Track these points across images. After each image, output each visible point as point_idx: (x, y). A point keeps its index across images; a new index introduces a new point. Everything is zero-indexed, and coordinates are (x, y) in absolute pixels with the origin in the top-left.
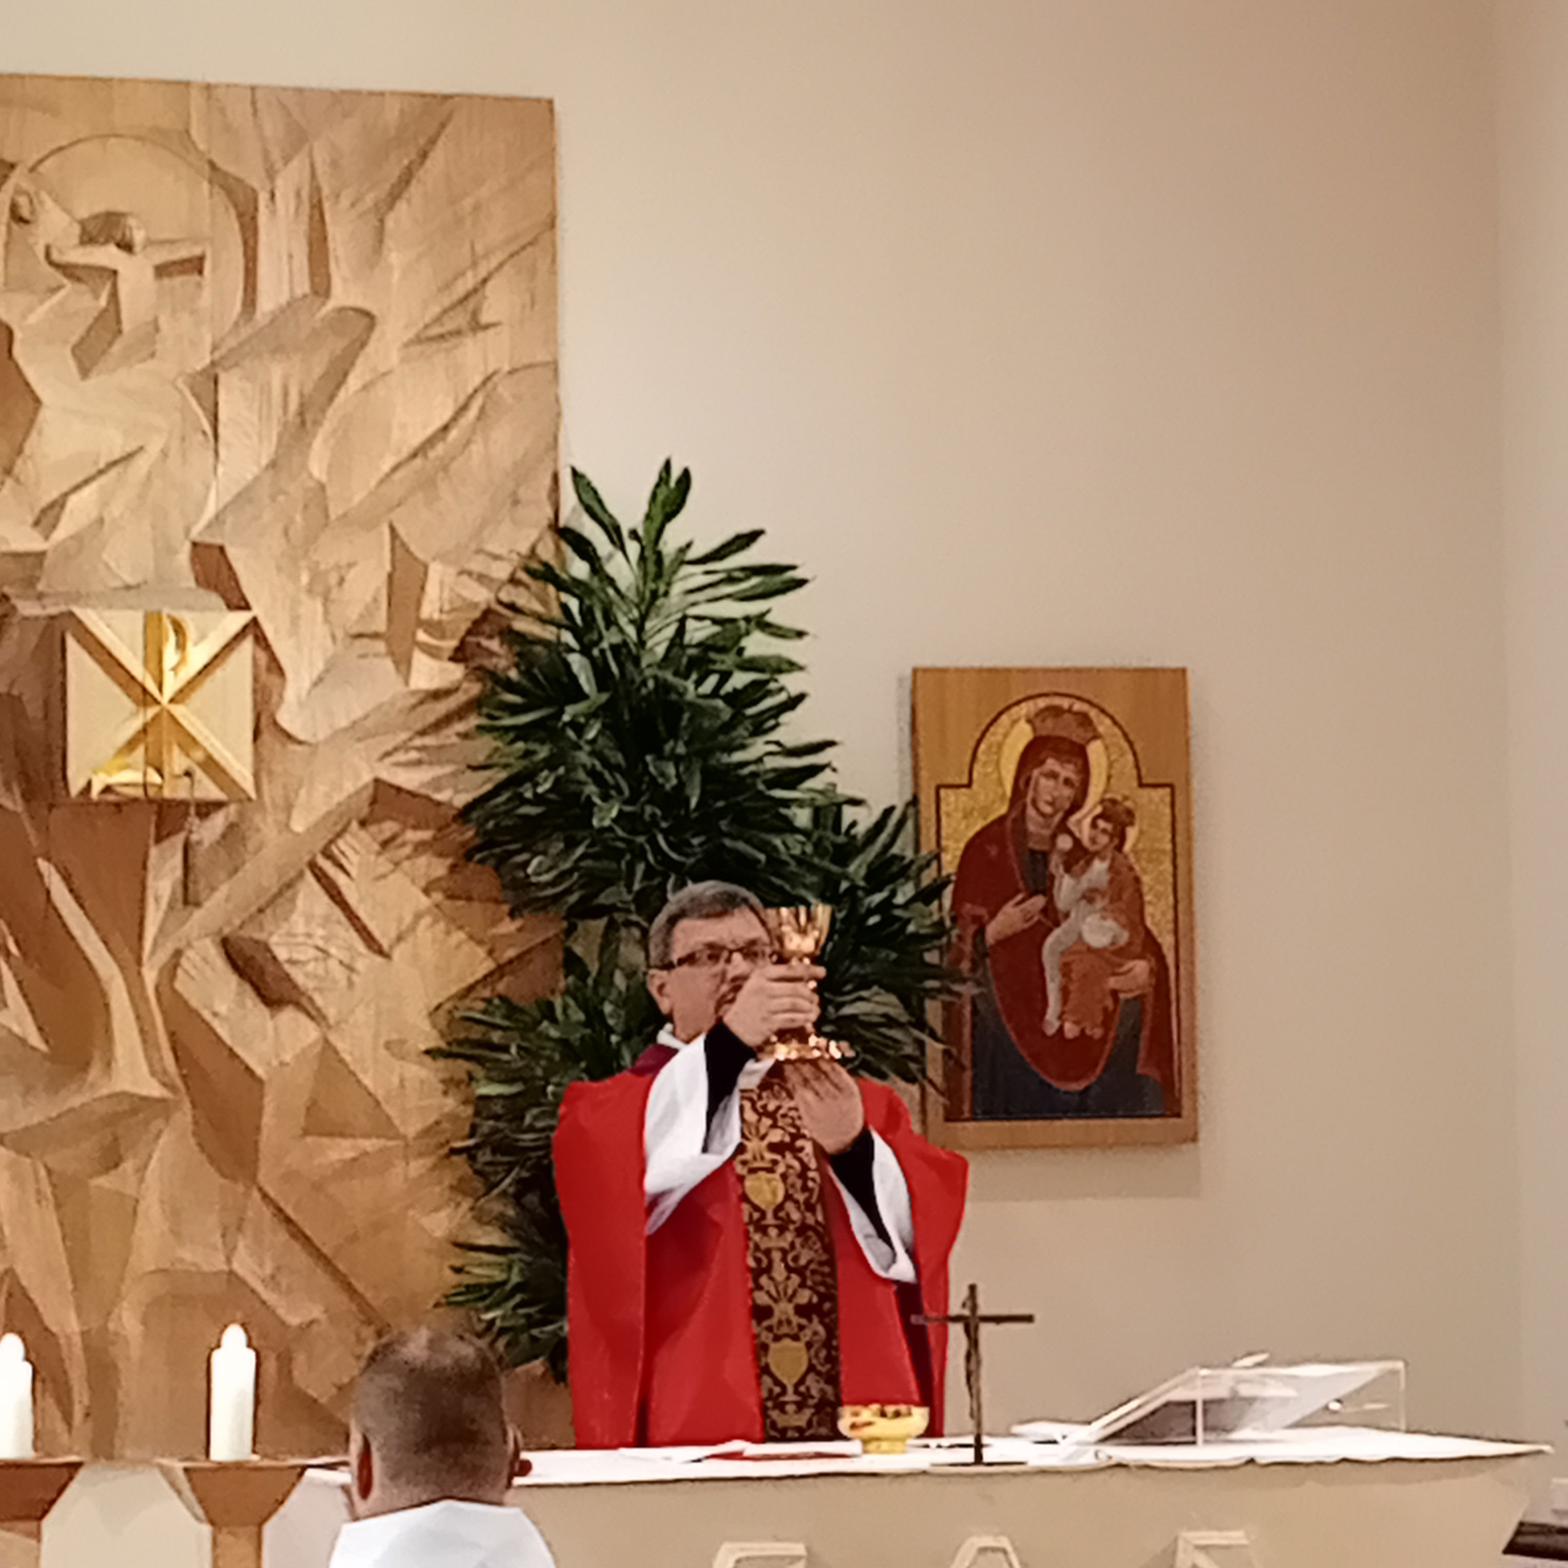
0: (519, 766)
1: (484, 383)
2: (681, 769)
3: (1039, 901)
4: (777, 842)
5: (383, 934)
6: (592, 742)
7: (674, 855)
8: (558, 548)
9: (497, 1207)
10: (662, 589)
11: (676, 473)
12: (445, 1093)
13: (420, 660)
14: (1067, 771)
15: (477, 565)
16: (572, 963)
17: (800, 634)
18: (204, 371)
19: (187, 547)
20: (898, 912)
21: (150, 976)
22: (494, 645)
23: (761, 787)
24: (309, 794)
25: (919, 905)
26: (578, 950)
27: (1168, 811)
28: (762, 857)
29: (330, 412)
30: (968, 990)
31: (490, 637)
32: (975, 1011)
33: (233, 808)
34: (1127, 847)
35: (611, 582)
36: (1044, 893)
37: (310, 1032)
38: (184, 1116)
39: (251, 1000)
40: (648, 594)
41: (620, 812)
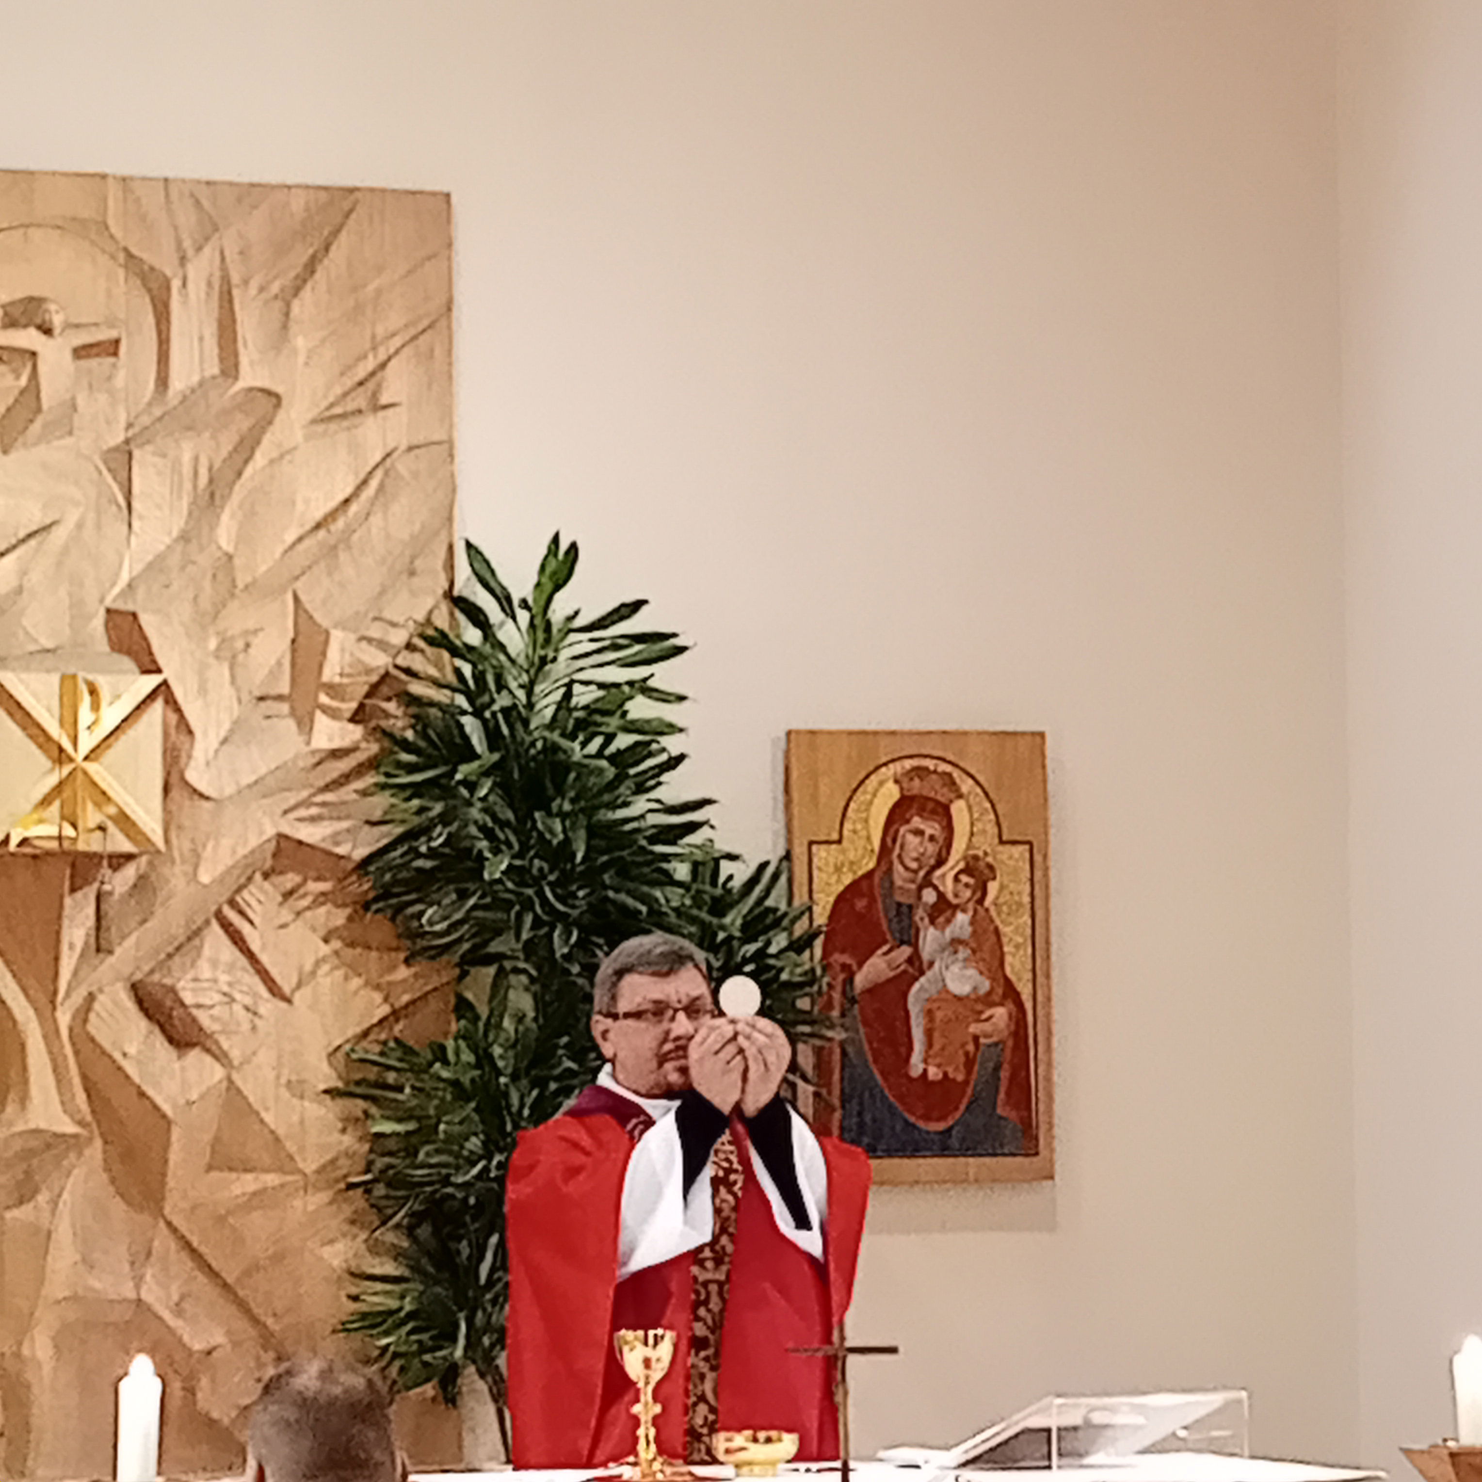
0: (416, 820)
1: (384, 459)
2: (568, 823)
3: (906, 951)
4: (658, 894)
5: (285, 980)
6: (483, 799)
7: (560, 907)
8: (452, 614)
9: (390, 1237)
10: (551, 655)
11: (564, 546)
12: (344, 1131)
13: (321, 719)
14: (932, 828)
15: (375, 631)
16: (463, 1008)
17: (681, 698)
18: (118, 448)
19: (102, 614)
20: (772, 962)
21: (64, 1018)
22: (391, 707)
23: (644, 843)
24: (215, 848)
25: (792, 954)
26: (469, 996)
27: (1027, 867)
28: (644, 909)
29: (237, 487)
30: (838, 1035)
31: (389, 699)
32: (844, 1053)
33: (144, 859)
34: (988, 902)
35: (502, 648)
36: (909, 943)
37: (216, 1073)
38: (96, 1150)
39: (159, 1040)
40: (536, 660)
41: (510, 866)
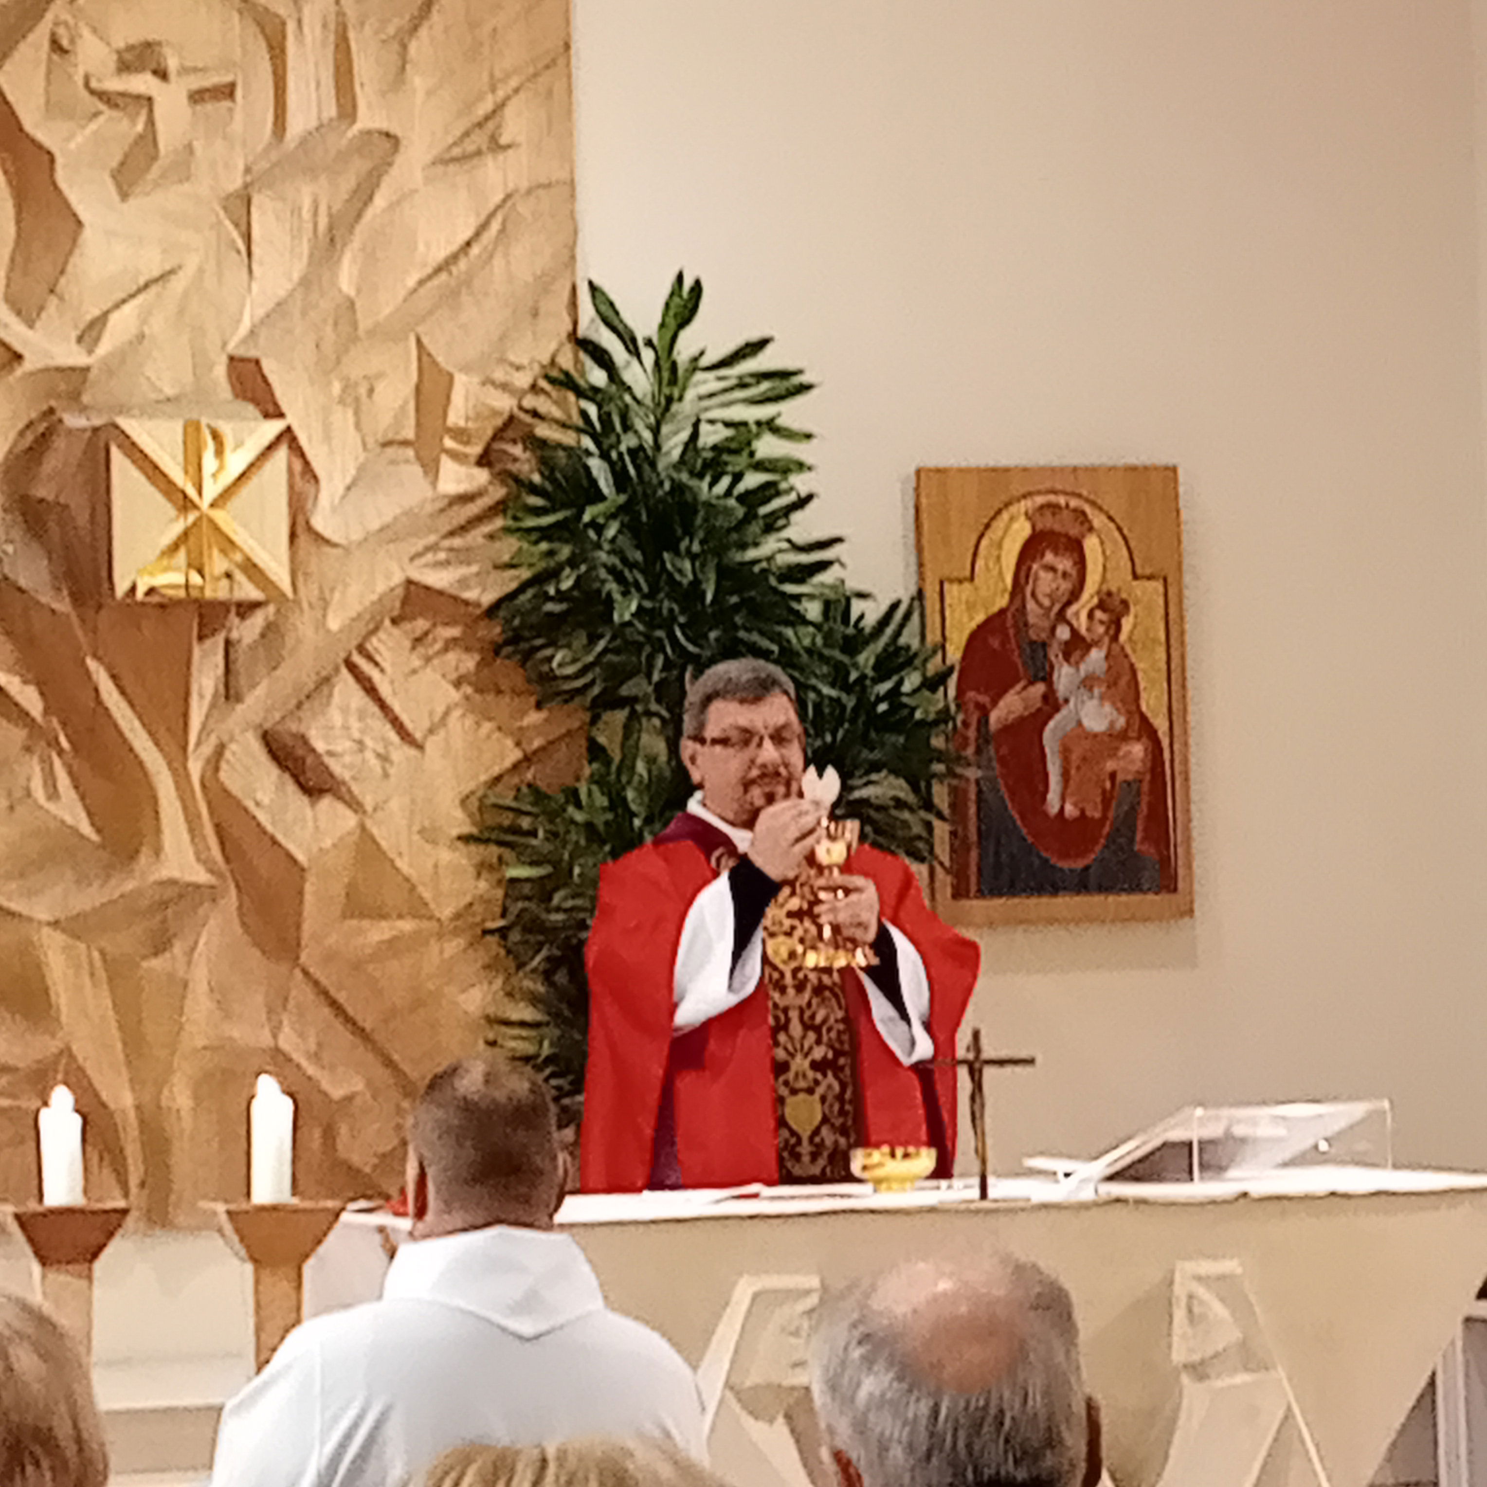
0: (542, 565)
1: (504, 201)
2: (697, 564)
3: (1040, 688)
4: (789, 632)
5: (416, 727)
6: (613, 540)
7: (691, 648)
8: (577, 361)
9: (528, 984)
10: (676, 394)
11: (688, 283)
12: (479, 875)
13: (447, 465)
14: (1065, 564)
15: (499, 375)
16: (596, 751)
17: (808, 436)
18: (236, 195)
19: (224, 359)
20: (905, 700)
21: (195, 768)
22: (517, 450)
23: (773, 581)
24: (343, 593)
25: (926, 693)
26: (602, 740)
27: (1161, 601)
28: (775, 648)
29: (358, 229)
30: (973, 773)
31: (514, 442)
32: (980, 792)
33: (271, 609)
34: (1123, 637)
35: (629, 389)
36: (1043, 679)
37: (349, 820)
38: (231, 898)
39: (291, 787)
40: (663, 401)
41: (640, 607)
